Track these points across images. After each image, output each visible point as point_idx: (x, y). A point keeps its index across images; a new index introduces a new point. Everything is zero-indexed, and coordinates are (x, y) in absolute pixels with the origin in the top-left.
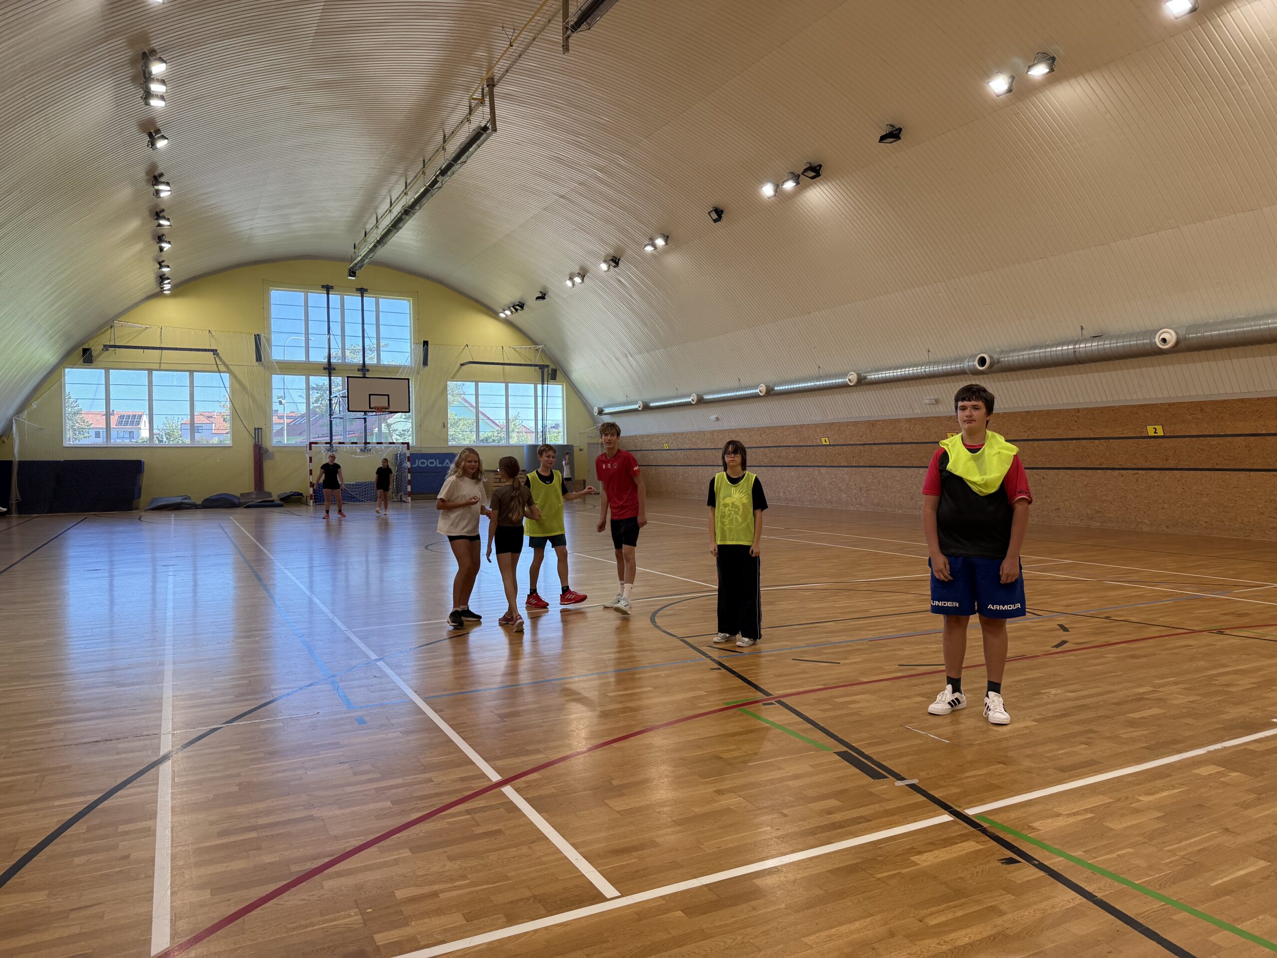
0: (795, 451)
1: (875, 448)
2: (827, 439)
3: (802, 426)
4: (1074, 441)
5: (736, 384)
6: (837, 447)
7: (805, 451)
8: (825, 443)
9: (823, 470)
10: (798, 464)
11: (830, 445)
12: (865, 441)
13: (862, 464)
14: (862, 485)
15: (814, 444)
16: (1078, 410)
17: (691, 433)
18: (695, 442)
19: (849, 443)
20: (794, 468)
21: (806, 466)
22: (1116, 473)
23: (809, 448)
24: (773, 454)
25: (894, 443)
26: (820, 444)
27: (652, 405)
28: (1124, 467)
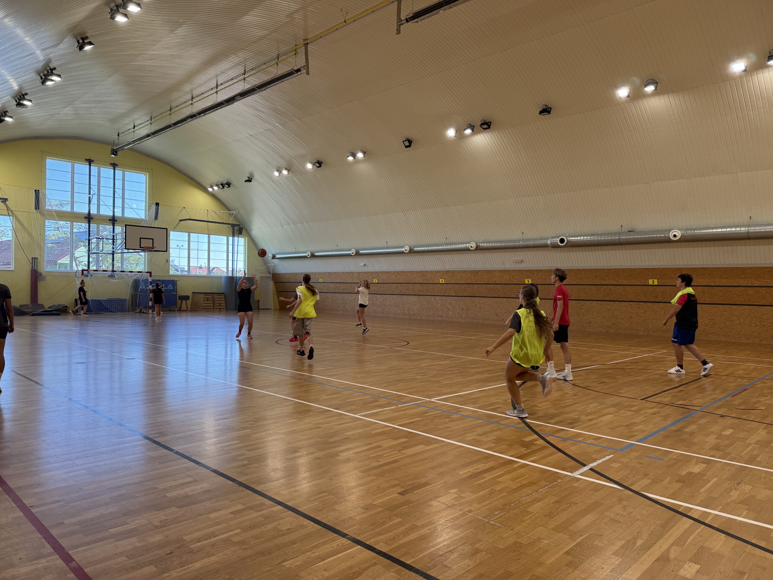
0: (419, 286)
1: (476, 286)
2: (443, 280)
3: (427, 272)
4: (605, 286)
5: (385, 245)
6: (450, 285)
7: (426, 286)
8: (442, 282)
9: (437, 298)
10: (420, 293)
11: (445, 284)
12: (470, 282)
13: (465, 295)
14: (464, 307)
15: (434, 282)
16: (610, 270)
17: (343, 273)
18: (344, 278)
19: (458, 283)
20: (417, 296)
21: (426, 295)
22: (627, 303)
23: (430, 285)
24: (403, 288)
25: (489, 284)
26: (438, 282)
27: (316, 254)
28: (632, 300)
